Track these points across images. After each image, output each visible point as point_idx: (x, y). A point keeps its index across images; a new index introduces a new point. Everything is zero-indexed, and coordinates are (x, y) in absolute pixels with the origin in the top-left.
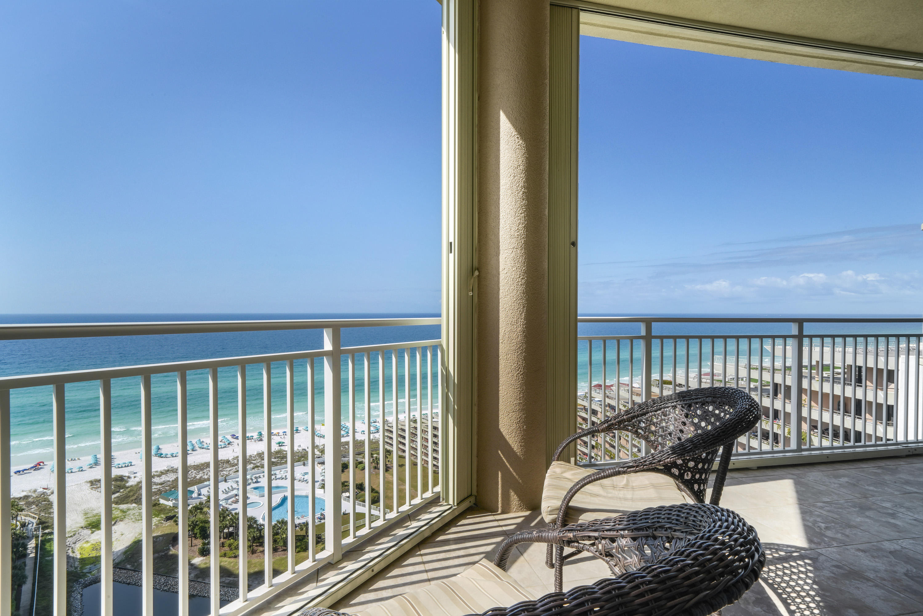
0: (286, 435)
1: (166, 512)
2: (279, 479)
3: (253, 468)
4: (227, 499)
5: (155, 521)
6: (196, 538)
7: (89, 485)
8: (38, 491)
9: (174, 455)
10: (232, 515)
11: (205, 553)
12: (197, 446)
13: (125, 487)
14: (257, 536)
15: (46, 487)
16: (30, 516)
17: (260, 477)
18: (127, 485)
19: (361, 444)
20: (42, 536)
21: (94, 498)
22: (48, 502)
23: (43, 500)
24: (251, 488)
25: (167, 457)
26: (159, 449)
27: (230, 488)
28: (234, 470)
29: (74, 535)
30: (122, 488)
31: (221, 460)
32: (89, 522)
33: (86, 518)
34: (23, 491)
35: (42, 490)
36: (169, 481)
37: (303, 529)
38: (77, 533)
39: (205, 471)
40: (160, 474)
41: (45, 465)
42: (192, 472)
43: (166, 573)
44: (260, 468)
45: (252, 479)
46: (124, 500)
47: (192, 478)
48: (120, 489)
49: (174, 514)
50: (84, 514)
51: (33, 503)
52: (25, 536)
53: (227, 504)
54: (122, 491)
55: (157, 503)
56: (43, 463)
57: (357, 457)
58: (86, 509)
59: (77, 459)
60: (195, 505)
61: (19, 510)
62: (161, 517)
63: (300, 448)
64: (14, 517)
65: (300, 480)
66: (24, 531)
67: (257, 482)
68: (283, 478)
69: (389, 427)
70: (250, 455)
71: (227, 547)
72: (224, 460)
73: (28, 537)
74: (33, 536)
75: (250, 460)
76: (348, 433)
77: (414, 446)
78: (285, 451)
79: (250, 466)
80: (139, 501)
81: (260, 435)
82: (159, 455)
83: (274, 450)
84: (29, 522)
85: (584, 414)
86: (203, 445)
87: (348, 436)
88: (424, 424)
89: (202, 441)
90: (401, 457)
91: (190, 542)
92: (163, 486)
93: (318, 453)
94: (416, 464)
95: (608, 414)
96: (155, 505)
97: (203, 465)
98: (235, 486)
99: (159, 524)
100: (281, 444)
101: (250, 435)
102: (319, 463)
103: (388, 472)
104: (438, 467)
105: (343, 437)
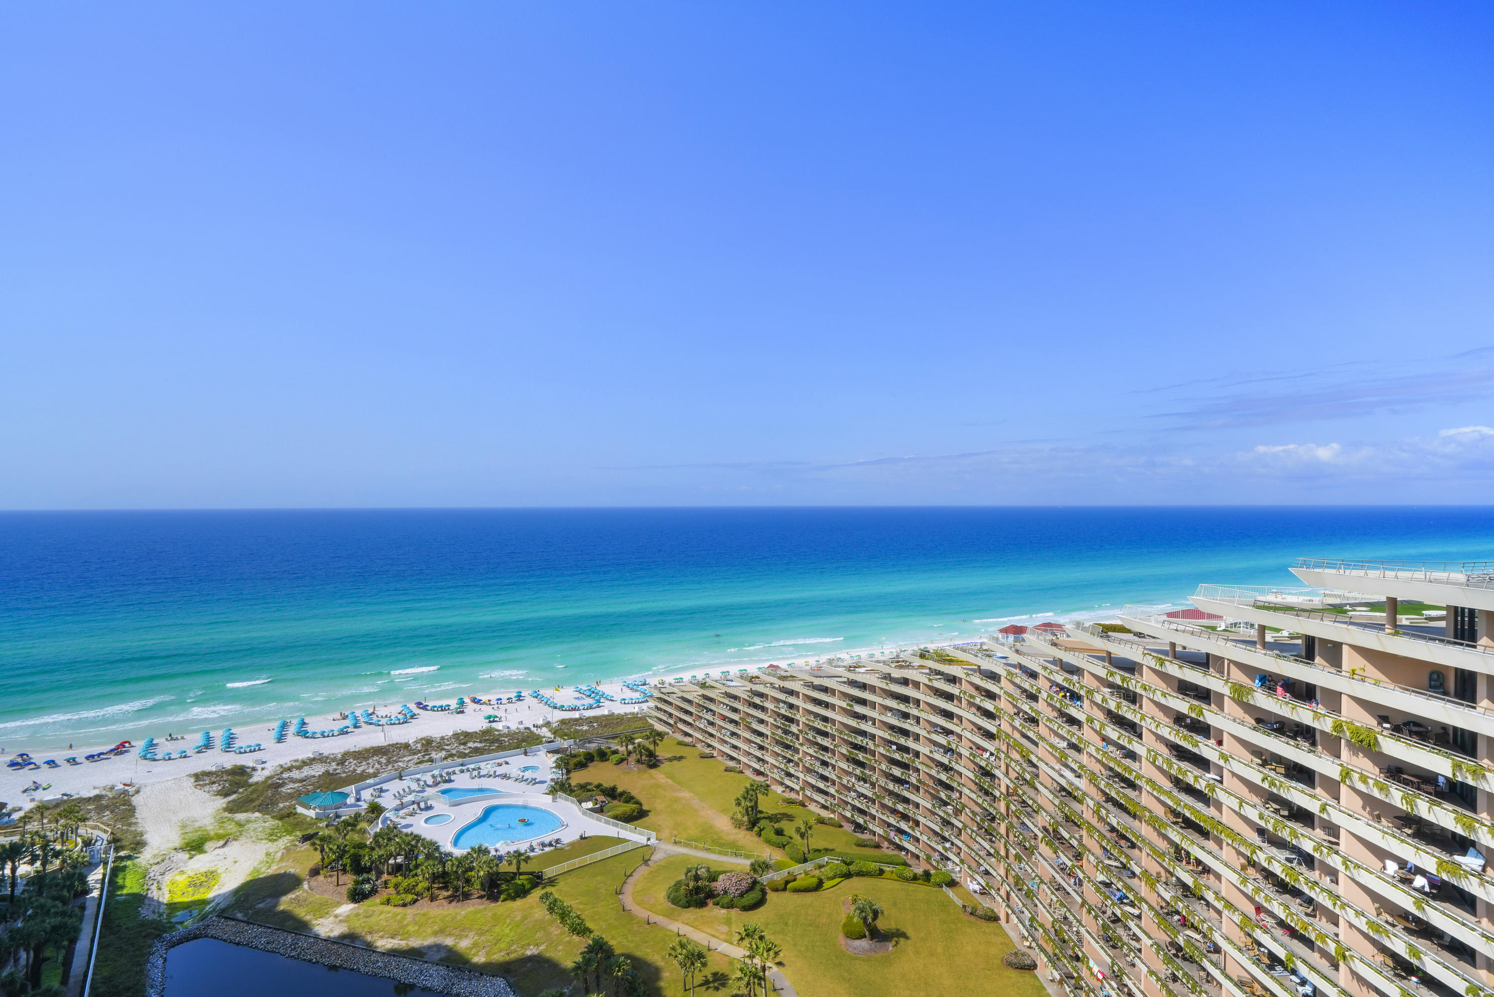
0: (501, 703)
1: (304, 827)
2: (484, 776)
3: (446, 758)
4: (398, 809)
5: (286, 841)
6: (344, 871)
7: (192, 780)
8: (116, 788)
9: (326, 734)
10: (402, 837)
11: (357, 897)
12: (362, 719)
13: (247, 785)
14: (438, 872)
15: (128, 782)
16: (100, 829)
17: (454, 773)
18: (251, 781)
19: (619, 720)
20: (114, 862)
21: (198, 802)
22: (129, 806)
23: (122, 803)
25: (314, 738)
26: (304, 724)
27: (407, 790)
28: (416, 761)
29: (163, 861)
30: (242, 787)
31: (397, 744)
32: (186, 841)
33: (183, 834)
34: (95, 788)
35: (122, 786)
36: (314, 776)
37: (512, 862)
38: (167, 858)
39: (371, 761)
40: (302, 764)
41: (132, 746)
42: (350, 763)
43: (296, 929)
44: (455, 758)
45: (441, 776)
46: (242, 806)
47: (349, 772)
48: (239, 788)
49: (315, 831)
50: (180, 827)
51: (107, 807)
52: (86, 861)
53: (397, 817)
54: (241, 790)
55: (291, 813)
56: (129, 743)
57: (610, 743)
58: (184, 819)
59: (179, 738)
60: (348, 816)
61: (83, 819)
62: (296, 836)
63: (521, 727)
64: (73, 830)
65: (517, 779)
66: (87, 853)
67: (450, 781)
68: (491, 776)
70: (442, 737)
71: (392, 889)
72: (401, 744)
73: (92, 864)
74: (101, 862)
75: (441, 744)
76: (599, 701)
77: (702, 726)
78: (497, 730)
79: (440, 754)
80: (264, 807)
81: (462, 703)
82: (303, 733)
83: (480, 729)
84: (98, 838)
85: (977, 680)
86: (371, 719)
87: (599, 707)
88: (718, 691)
89: (369, 712)
90: (680, 743)
91: (335, 878)
92: (304, 785)
93: (549, 734)
94: (703, 757)
95: (1017, 681)
96: (288, 816)
97: (367, 750)
98: (414, 786)
99: (292, 847)
100: (491, 719)
101: (444, 703)
102: (549, 752)
103: (657, 769)
104: (739, 762)
105: (591, 708)
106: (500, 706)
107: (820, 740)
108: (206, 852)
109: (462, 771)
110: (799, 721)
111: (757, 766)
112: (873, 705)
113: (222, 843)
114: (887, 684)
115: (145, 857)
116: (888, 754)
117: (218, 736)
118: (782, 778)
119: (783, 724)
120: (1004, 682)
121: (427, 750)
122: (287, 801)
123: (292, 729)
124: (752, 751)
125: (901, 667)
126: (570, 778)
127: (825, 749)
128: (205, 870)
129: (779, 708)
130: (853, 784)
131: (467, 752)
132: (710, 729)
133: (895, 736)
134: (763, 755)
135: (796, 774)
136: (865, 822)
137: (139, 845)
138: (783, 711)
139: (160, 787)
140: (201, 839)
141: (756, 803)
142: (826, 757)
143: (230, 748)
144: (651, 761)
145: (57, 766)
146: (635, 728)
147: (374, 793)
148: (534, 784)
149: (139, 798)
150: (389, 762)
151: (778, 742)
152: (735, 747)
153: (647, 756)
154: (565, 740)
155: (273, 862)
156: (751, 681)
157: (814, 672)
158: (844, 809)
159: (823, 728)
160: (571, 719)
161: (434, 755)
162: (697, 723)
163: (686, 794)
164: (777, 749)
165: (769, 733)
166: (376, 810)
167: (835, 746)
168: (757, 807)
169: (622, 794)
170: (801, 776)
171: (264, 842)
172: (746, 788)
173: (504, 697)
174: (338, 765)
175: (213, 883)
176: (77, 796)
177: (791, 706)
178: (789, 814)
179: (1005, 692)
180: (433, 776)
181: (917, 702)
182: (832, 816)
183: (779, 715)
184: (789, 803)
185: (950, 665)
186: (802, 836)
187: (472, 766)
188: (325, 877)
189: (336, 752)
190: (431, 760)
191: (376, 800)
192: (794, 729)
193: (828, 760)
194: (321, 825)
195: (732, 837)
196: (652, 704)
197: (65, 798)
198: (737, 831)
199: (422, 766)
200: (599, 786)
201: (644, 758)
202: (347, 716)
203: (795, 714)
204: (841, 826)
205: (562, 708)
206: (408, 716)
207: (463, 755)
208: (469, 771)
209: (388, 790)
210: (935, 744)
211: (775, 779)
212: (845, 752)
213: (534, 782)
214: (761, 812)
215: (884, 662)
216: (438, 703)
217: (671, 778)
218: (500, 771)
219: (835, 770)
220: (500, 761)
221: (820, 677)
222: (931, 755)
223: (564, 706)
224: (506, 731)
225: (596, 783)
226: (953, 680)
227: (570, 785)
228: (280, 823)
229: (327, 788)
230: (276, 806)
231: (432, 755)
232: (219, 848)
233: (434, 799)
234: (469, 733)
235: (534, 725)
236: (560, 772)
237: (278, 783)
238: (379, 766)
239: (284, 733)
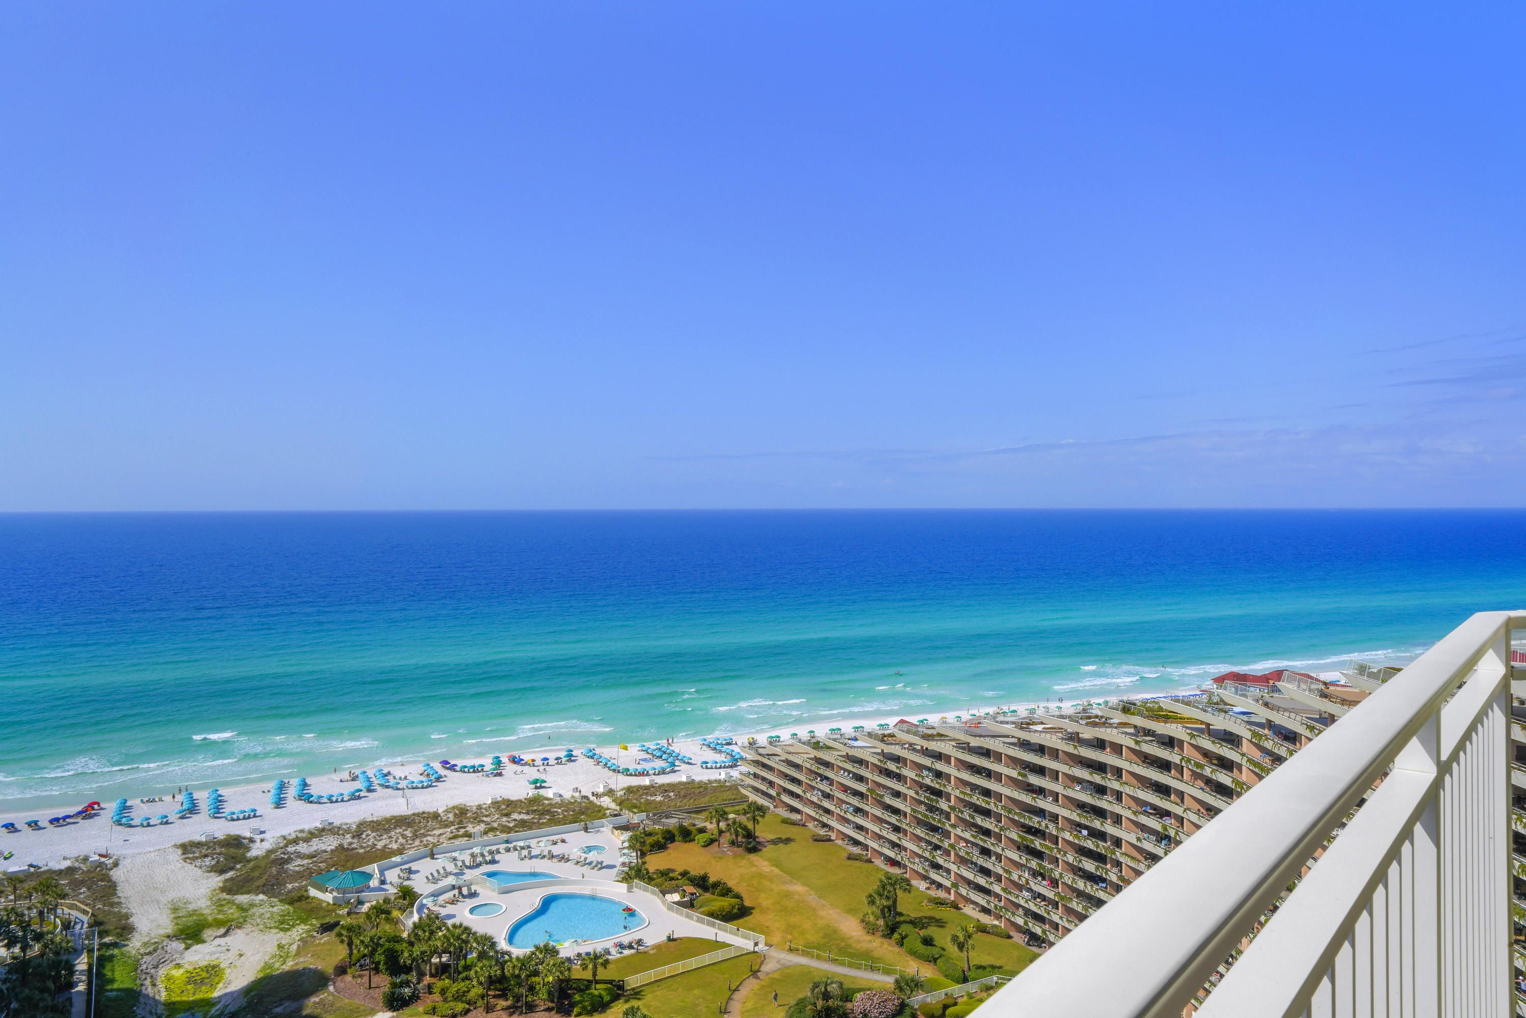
0: (548, 764)
1: (322, 914)
2: (536, 857)
3: (486, 833)
4: (435, 895)
5: (301, 931)
6: (377, 970)
7: (180, 852)
8: (91, 859)
9: (334, 799)
10: (448, 929)
11: (395, 1004)
12: (376, 781)
13: (245, 860)
14: (495, 975)
15: (104, 852)
16: (77, 909)
17: (498, 852)
18: (249, 855)
19: (701, 790)
20: (99, 950)
21: (189, 879)
22: (108, 882)
23: (100, 877)
24: (483, 874)
25: (320, 803)
26: (306, 785)
27: (442, 871)
28: (449, 835)
29: (155, 950)
30: (240, 862)
31: (424, 813)
32: (180, 927)
33: (175, 918)
34: (65, 858)
36: (325, 851)
37: (587, 967)
38: (160, 947)
39: (393, 833)
40: (309, 836)
41: (103, 809)
42: (367, 836)
44: (498, 833)
45: (482, 855)
46: (243, 886)
47: (368, 846)
48: (235, 863)
49: (336, 920)
50: (171, 909)
51: (82, 883)
52: (71, 947)
53: (436, 904)
54: (238, 866)
55: (303, 896)
56: (98, 804)
57: (694, 818)
58: (175, 900)
59: (157, 799)
60: (374, 903)
61: (60, 896)
62: (312, 925)
63: (577, 795)
64: (51, 909)
66: (69, 938)
67: (493, 862)
68: (544, 857)
69: (760, 755)
70: (479, 806)
71: (437, 994)
72: (429, 813)
73: (75, 950)
74: (83, 949)
75: (478, 815)
76: (673, 764)
77: (815, 799)
78: (547, 799)
79: (478, 827)
80: (271, 888)
81: (498, 762)
82: (305, 797)
83: (525, 796)
84: (77, 920)
85: (1206, 743)
86: (387, 782)
87: (674, 771)
88: (836, 753)
89: (385, 771)
90: (786, 821)
91: (366, 979)
92: (315, 862)
93: (613, 806)
94: (818, 839)
95: (1269, 745)
96: (299, 899)
97: (388, 820)
98: (451, 867)
99: (308, 939)
100: (538, 784)
101: (477, 762)
102: (617, 828)
103: (759, 853)
104: (866, 847)
105: (664, 773)
106: (547, 768)
107: (979, 820)
108: (204, 942)
109: (508, 850)
110: (950, 794)
111: (891, 854)
112: (1055, 775)
113: (222, 931)
114: (1076, 747)
115: (135, 944)
116: (1076, 841)
117: (203, 797)
118: (926, 871)
120: (1246, 747)
121: (461, 822)
122: (296, 881)
123: (292, 791)
124: (884, 833)
125: (1095, 725)
126: (647, 862)
127: (987, 833)
128: (205, 963)
129: (923, 777)
130: (1027, 880)
131: (511, 825)
132: (826, 804)
133: (1086, 817)
134: (900, 839)
135: (946, 865)
136: (1044, 932)
137: (126, 930)
138: (928, 781)
139: (142, 860)
140: (198, 925)
141: (895, 902)
142: (989, 844)
143: (219, 813)
144: (750, 843)
145: (17, 831)
146: (723, 800)
147: (402, 875)
148: (600, 869)
149: (118, 873)
150: (415, 836)
151: (920, 823)
152: (860, 828)
153: (744, 837)
154: (635, 813)
155: (287, 957)
156: (882, 741)
157: (969, 729)
158: (1014, 914)
159: (983, 805)
160: (640, 787)
161: (470, 828)
162: (808, 795)
163: (799, 888)
164: (919, 832)
165: (908, 810)
166: (408, 896)
167: (1001, 829)
168: (895, 907)
169: (716, 885)
170: (953, 868)
171: (274, 931)
172: (881, 881)
173: (552, 756)
174: (353, 837)
175: (217, 980)
176: (46, 868)
177: (938, 774)
178: (938, 917)
179: (1249, 760)
180: (473, 856)
181: (1118, 772)
182: (996, 922)
183: (921, 786)
184: (937, 903)
185: (1166, 722)
186: (961, 946)
187: (521, 844)
188: (354, 977)
189: (348, 821)
190: (469, 835)
191: (406, 883)
192: (943, 805)
193: (992, 848)
194: (341, 912)
195: (865, 946)
196: (744, 768)
197: (32, 870)
198: (869, 938)
199: (457, 842)
200: (684, 874)
201: (740, 839)
202: (357, 776)
203: (945, 786)
204: (1009, 937)
205: (627, 772)
206: (433, 778)
207: (508, 830)
208: (517, 850)
209: (418, 872)
210: (1143, 828)
211: (917, 872)
212: (1015, 837)
213: (600, 866)
214: (901, 914)
215: (1070, 718)
216: (469, 762)
217: (777, 866)
218: (557, 850)
219: (1000, 861)
220: (555, 838)
221: (980, 736)
222: (1139, 844)
223: (628, 770)
224: (558, 799)
225: (680, 869)
226: (1170, 742)
227: (648, 873)
228: (291, 909)
229: (343, 866)
230: (283, 888)
231: (468, 829)
232: (220, 937)
233: (478, 883)
234: (512, 801)
235: (593, 794)
236: (634, 854)
237: (282, 858)
238: (403, 841)
239: (282, 796)
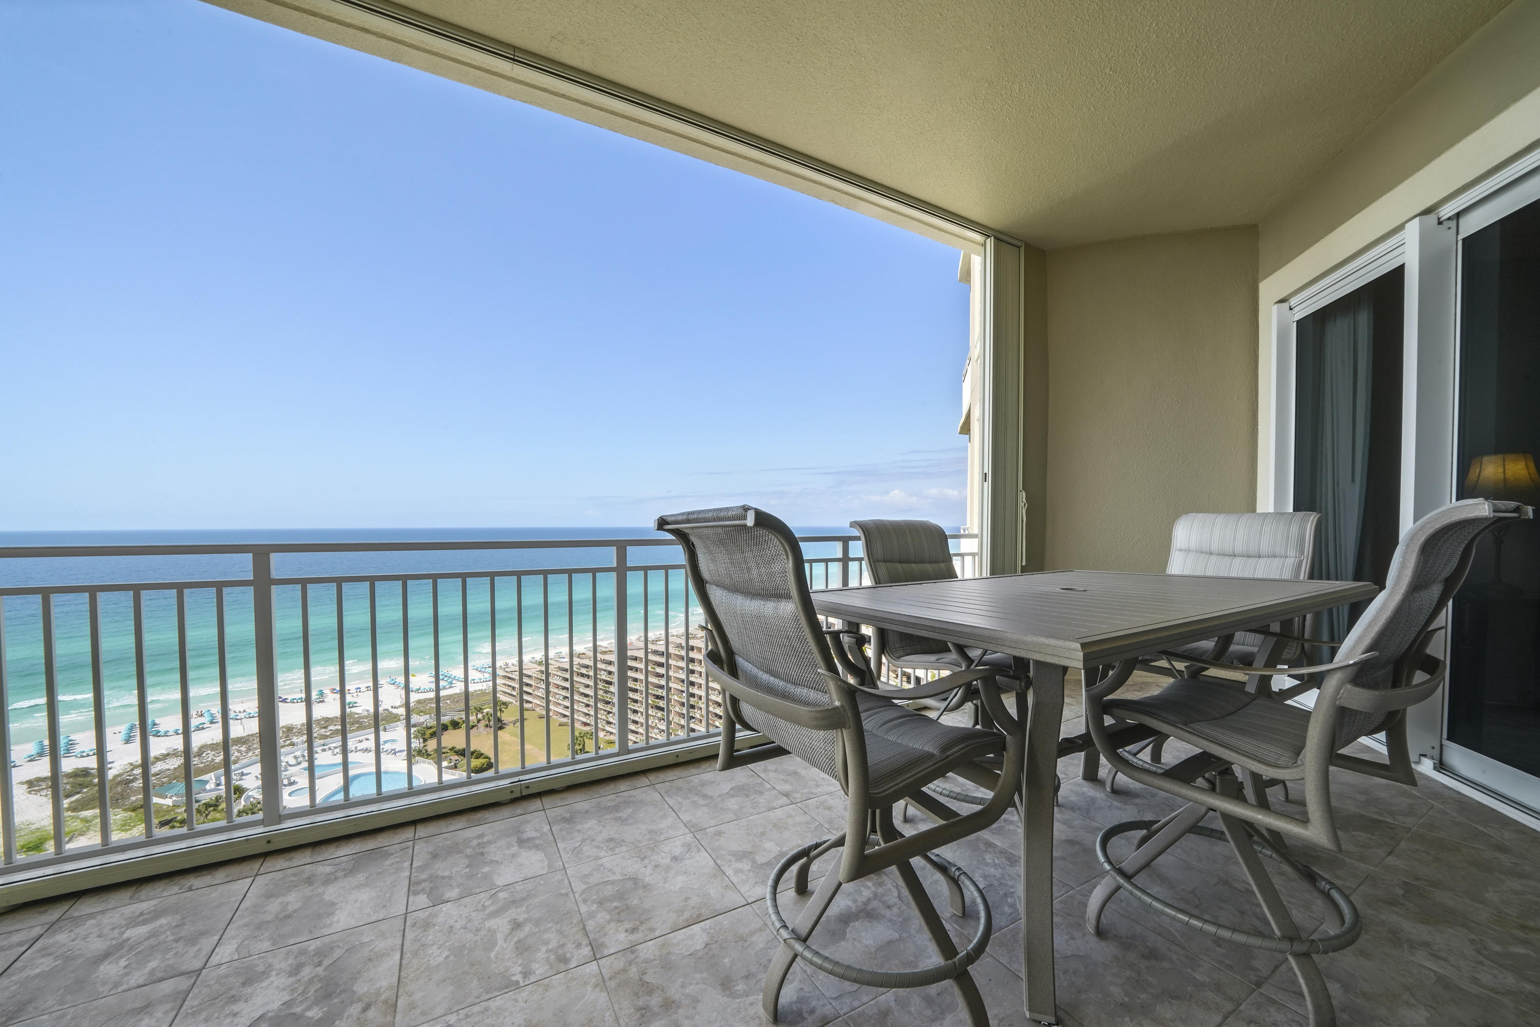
1: (161, 814)
7: (25, 787)
9: (180, 732)
13: (91, 785)
21: (34, 806)
24: (302, 769)
25: (167, 736)
26: (155, 725)
30: (87, 787)
36: (170, 769)
40: (154, 760)
42: (207, 754)
45: (303, 756)
46: (87, 804)
47: (207, 762)
48: (81, 789)
49: (173, 817)
54: (85, 790)
55: (146, 804)
57: (462, 714)
58: (17, 824)
69: (506, 672)
70: (303, 724)
75: (302, 730)
78: (357, 714)
79: (301, 738)
80: (115, 802)
81: (322, 694)
82: (153, 733)
87: (451, 687)
88: (553, 667)
92: (158, 778)
93: (406, 713)
100: (351, 705)
103: (502, 730)
105: (444, 689)
106: (359, 694)
109: (324, 750)
111: (584, 720)
112: (667, 666)
114: (681, 652)
116: (680, 700)
118: (604, 726)
119: (604, 687)
121: (288, 736)
122: (139, 794)
124: (580, 708)
126: (427, 745)
127: (636, 701)
129: (601, 676)
130: (656, 723)
131: (328, 734)
134: (589, 711)
140: (40, 839)
141: (584, 746)
143: (69, 753)
144: (497, 725)
146: (482, 701)
147: (235, 777)
148: (394, 753)
150: (249, 750)
153: (494, 721)
154: (422, 716)
159: (633, 687)
160: (426, 699)
161: (295, 740)
162: (536, 692)
163: (527, 747)
166: (239, 791)
168: (584, 749)
169: (473, 753)
172: (576, 736)
173: (363, 686)
180: (295, 757)
183: (601, 680)
184: (609, 743)
187: (335, 745)
190: (293, 744)
191: (237, 783)
192: (613, 689)
193: (638, 709)
194: (179, 811)
199: (283, 750)
200: (453, 749)
201: (491, 723)
205: (418, 691)
207: (326, 737)
208: (331, 749)
209: (249, 774)
211: (599, 728)
213: (394, 751)
215: (677, 636)
217: (514, 736)
218: (362, 746)
220: (361, 738)
223: (419, 689)
224: (366, 713)
225: (450, 747)
227: (427, 751)
228: (133, 814)
230: (127, 800)
231: (293, 740)
233: (296, 776)
234: (330, 718)
235: (392, 707)
236: (418, 741)
237: (127, 779)
238: (238, 754)
239: (131, 735)
